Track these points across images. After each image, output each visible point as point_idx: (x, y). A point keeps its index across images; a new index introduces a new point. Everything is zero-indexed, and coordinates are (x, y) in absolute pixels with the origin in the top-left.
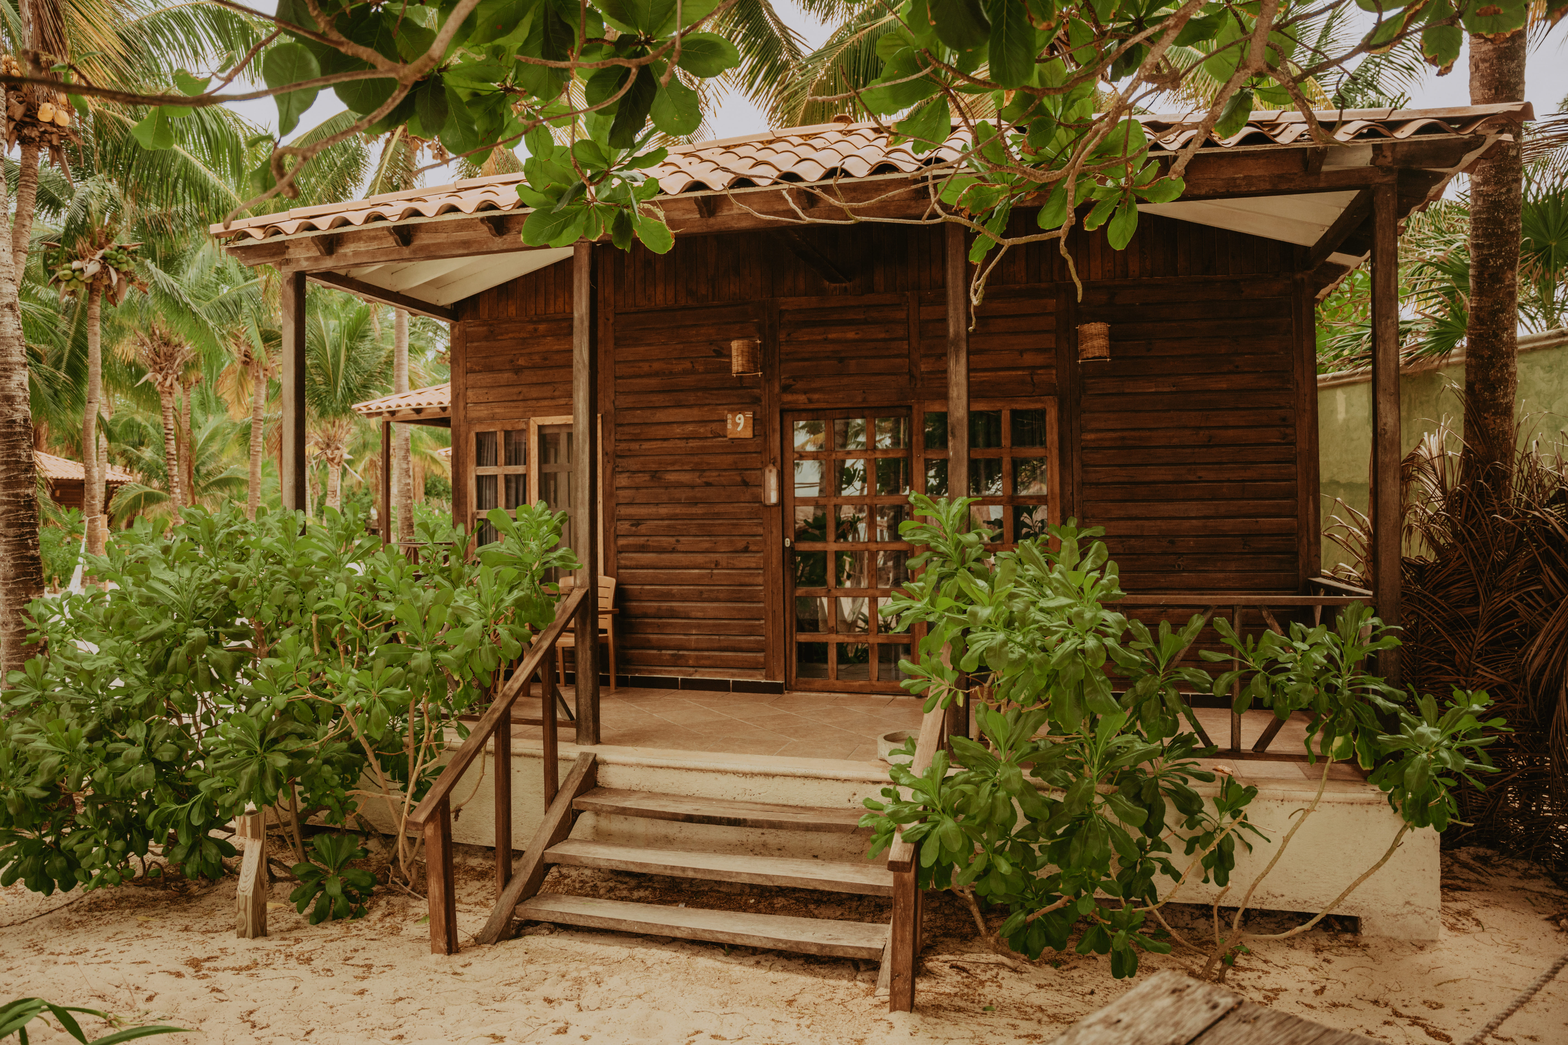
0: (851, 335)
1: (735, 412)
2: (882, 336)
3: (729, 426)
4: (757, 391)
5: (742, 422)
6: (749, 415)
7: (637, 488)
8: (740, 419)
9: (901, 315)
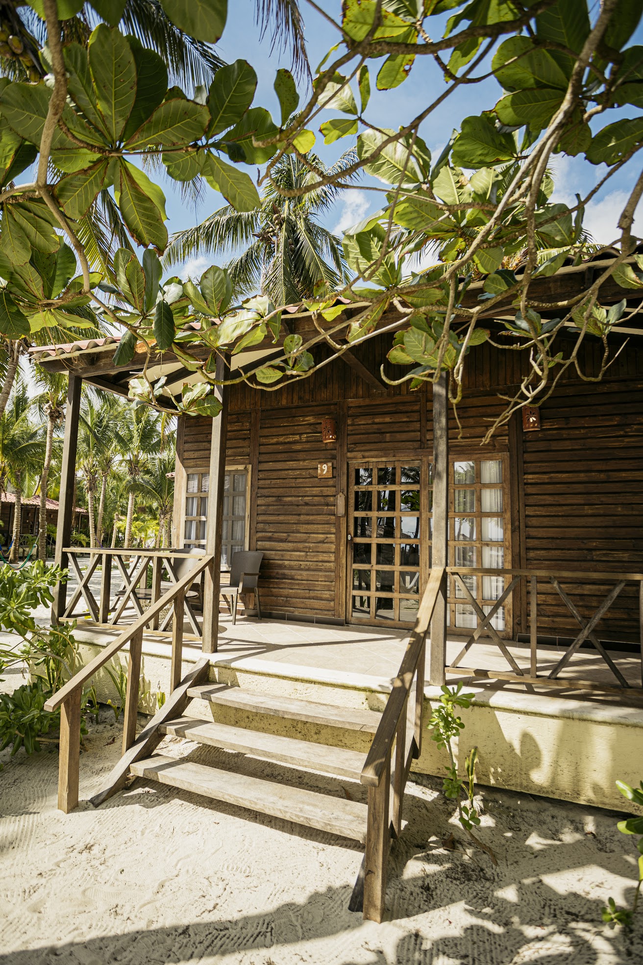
0: (388, 420)
1: (321, 463)
2: (405, 420)
3: (319, 471)
4: (334, 452)
5: (326, 469)
6: (330, 464)
7: (269, 505)
8: (325, 467)
9: (416, 408)
